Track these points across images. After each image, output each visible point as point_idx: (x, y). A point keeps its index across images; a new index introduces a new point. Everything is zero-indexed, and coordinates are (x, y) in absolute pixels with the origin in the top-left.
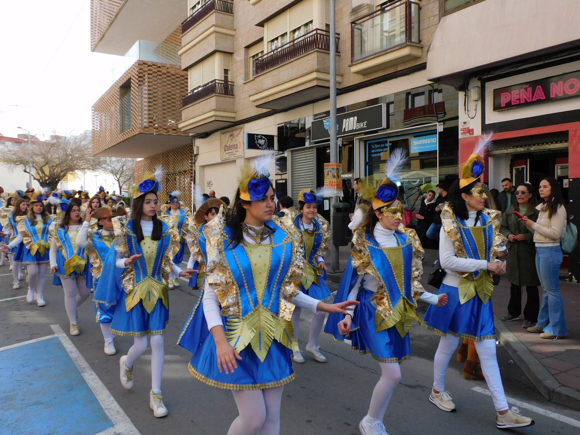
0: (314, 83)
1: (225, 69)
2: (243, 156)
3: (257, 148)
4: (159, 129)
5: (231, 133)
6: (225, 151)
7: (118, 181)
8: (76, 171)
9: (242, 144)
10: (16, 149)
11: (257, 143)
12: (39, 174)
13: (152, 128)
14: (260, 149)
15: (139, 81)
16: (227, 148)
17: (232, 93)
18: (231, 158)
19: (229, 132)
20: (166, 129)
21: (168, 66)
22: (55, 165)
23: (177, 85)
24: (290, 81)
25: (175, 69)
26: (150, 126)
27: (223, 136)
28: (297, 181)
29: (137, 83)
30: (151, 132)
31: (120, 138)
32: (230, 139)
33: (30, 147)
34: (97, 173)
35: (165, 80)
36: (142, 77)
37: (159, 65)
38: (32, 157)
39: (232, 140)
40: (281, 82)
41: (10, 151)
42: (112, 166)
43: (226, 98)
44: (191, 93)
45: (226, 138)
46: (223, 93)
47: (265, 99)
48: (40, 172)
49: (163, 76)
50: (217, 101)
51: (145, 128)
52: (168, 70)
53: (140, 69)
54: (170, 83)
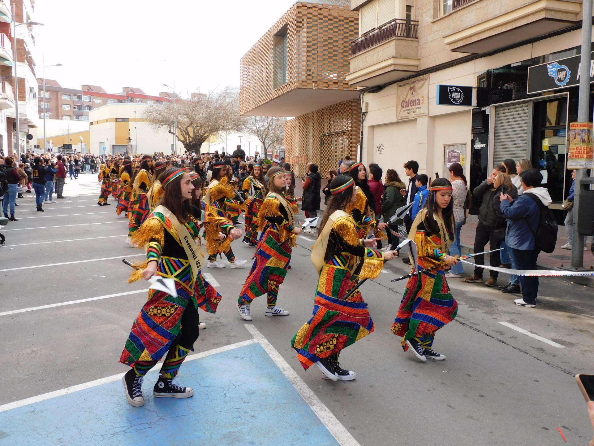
0: (542, 16)
1: (407, 6)
2: (427, 113)
3: (451, 104)
4: (318, 83)
5: (412, 85)
6: (403, 107)
7: (263, 142)
8: (220, 132)
9: (426, 99)
10: (161, 108)
11: (451, 97)
12: (183, 135)
13: (311, 82)
14: (454, 104)
15: (298, 27)
16: (405, 104)
17: (416, 35)
18: (410, 117)
19: (409, 84)
20: (326, 83)
21: (330, 7)
22: (199, 125)
23: (340, 30)
24: (504, 14)
25: (338, 11)
26: (308, 79)
27: (400, 89)
28: (503, 145)
29: (295, 30)
30: (310, 86)
31: (273, 94)
32: (410, 92)
33: (175, 105)
34: (241, 134)
35: (327, 24)
36: (300, 22)
37: (320, 6)
38: (177, 117)
39: (412, 94)
40: (490, 17)
41: (155, 110)
42: (258, 126)
43: (409, 42)
44: (363, 38)
45: (404, 92)
46: (405, 35)
47: (465, 40)
48: (184, 133)
49: (325, 19)
50: (397, 45)
51: (303, 81)
52: (330, 13)
53: (298, 13)
54: (332, 27)
